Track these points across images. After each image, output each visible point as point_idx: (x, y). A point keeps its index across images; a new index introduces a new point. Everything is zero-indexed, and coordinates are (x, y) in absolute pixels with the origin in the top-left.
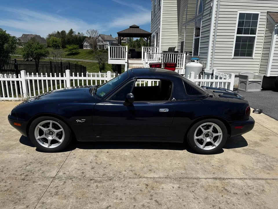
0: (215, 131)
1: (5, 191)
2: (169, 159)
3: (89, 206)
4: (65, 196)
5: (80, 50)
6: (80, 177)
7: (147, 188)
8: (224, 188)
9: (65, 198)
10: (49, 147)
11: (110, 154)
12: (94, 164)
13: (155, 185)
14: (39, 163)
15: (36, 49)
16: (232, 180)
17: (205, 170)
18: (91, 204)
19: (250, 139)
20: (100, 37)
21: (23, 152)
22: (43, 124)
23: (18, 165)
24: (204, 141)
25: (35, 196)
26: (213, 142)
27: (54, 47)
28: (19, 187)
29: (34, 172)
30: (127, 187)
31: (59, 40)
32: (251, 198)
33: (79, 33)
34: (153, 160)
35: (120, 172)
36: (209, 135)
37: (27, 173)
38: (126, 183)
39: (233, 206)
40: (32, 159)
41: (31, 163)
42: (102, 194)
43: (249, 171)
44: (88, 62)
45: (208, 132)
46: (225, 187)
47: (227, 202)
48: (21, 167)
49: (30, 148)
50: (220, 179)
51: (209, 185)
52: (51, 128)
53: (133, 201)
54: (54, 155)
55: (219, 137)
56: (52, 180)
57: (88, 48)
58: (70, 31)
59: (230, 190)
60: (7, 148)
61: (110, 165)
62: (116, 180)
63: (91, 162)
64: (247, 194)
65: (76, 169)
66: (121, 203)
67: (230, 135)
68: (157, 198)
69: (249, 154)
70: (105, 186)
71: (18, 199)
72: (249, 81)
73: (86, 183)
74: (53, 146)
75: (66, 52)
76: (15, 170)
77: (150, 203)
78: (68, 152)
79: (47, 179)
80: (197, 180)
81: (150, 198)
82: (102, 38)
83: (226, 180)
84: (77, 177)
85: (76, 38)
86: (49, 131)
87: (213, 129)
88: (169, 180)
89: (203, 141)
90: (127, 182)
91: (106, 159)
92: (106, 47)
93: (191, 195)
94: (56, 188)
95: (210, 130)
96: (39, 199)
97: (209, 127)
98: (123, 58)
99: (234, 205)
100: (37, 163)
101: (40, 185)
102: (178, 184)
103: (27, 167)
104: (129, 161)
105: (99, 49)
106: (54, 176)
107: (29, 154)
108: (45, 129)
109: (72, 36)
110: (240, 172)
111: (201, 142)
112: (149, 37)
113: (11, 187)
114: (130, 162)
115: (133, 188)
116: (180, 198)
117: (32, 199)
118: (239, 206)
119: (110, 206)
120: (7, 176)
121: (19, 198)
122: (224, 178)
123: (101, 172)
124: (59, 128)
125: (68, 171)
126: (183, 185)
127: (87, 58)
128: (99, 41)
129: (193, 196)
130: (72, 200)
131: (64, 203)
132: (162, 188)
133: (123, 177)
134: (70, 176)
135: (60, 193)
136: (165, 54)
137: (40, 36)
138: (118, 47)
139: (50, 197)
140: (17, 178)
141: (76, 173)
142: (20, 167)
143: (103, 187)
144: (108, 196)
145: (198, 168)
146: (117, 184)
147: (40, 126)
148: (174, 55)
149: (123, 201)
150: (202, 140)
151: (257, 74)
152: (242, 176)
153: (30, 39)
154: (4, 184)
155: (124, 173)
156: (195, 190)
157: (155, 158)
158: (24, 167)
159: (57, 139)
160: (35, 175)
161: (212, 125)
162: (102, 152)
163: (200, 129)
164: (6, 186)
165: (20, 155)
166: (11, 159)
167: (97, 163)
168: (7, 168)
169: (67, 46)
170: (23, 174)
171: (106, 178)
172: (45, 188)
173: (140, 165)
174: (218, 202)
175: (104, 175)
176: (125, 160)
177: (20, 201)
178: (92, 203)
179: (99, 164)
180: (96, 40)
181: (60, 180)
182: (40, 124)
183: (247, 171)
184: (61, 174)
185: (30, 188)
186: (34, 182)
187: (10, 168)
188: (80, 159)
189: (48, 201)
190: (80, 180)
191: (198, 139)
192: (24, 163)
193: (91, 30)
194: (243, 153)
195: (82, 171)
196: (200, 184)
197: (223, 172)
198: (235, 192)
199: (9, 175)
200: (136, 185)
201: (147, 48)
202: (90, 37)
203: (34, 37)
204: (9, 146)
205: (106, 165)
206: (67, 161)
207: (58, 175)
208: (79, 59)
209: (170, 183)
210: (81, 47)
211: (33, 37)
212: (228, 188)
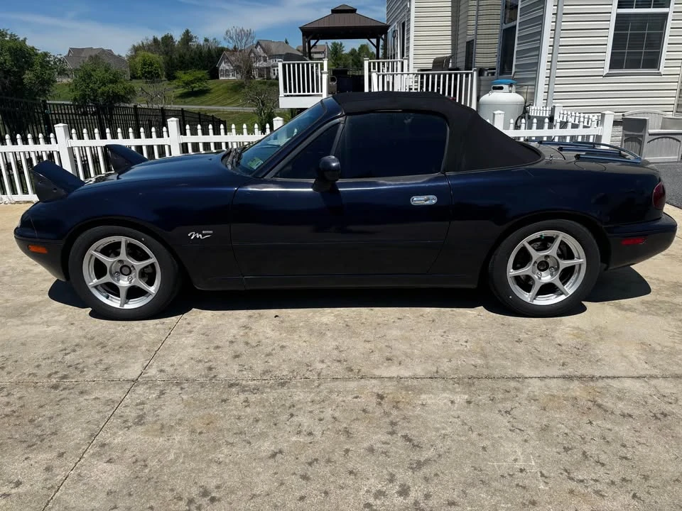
0: (566, 253)
1: (7, 416)
2: (440, 331)
3: (226, 451)
4: (163, 426)
5: (211, 84)
6: (202, 380)
7: (380, 404)
8: (594, 402)
9: (163, 433)
10: (122, 305)
11: (282, 322)
12: (240, 347)
13: (401, 396)
14: (97, 345)
15: (104, 84)
16: (617, 380)
17: (540, 356)
18: (229, 446)
19: (661, 277)
20: (259, 47)
21: (57, 321)
22: (102, 247)
23: (42, 351)
24: (534, 283)
25: (82, 428)
26: (558, 284)
27: (146, 77)
28: (41, 407)
29: (84, 367)
30: (327, 402)
31: (158, 58)
32: (673, 428)
33: (206, 40)
34: (395, 333)
35: (308, 366)
36: (547, 264)
37: (64, 371)
38: (325, 393)
39: (624, 449)
40: (80, 337)
41: (76, 346)
42: (260, 422)
43: (662, 356)
44: (232, 113)
45: (547, 256)
46: (597, 398)
47: (604, 439)
48: (52, 357)
49: (77, 311)
50: (581, 378)
51: (552, 395)
52: (123, 255)
53: (342, 438)
54: (137, 326)
55: (577, 268)
56: (128, 386)
57: (231, 78)
58: (184, 35)
59: (612, 406)
60: (20, 313)
61: (283, 347)
62: (299, 384)
63: (232, 342)
64: (659, 416)
65: (192, 359)
66: (311, 443)
67: (605, 265)
68: (409, 430)
69: (658, 315)
70: (267, 400)
71: (37, 435)
72: (650, 135)
73: (218, 394)
74: (134, 304)
75: (176, 88)
76: (37, 364)
77: (389, 444)
78: (173, 318)
79: (118, 384)
80: (518, 381)
81: (391, 430)
82: (264, 52)
83: (600, 380)
84: (194, 380)
85: (201, 53)
86: (120, 265)
87: (559, 247)
88: (439, 384)
89: (531, 283)
90: (326, 388)
91: (270, 333)
92: (276, 72)
93: (504, 421)
94: (138, 407)
95: (553, 251)
96: (93, 436)
97: (549, 244)
98: (318, 91)
99: (624, 446)
100: (93, 347)
101: (98, 401)
102: (465, 393)
103: (68, 356)
104: (332, 337)
105: (258, 79)
106: (135, 377)
107: (72, 324)
108: (108, 261)
109: (188, 48)
110: (636, 360)
111: (526, 284)
112: (383, 36)
113: (21, 407)
114: (335, 340)
115: (343, 403)
116: (470, 429)
117: (73, 435)
118: (640, 448)
119: (281, 452)
120: (12, 380)
121: (39, 433)
122: (593, 377)
123: (259, 366)
124: (147, 257)
125: (172, 365)
126: (479, 395)
127: (229, 101)
128: (258, 58)
129: (507, 424)
130: (180, 437)
131: (158, 445)
132: (423, 404)
133: (316, 377)
134: (176, 377)
135: (149, 418)
136: (425, 76)
137: (111, 50)
138: (303, 64)
139: (121, 429)
140: (39, 384)
141: (192, 368)
142: (49, 356)
143: (261, 403)
144: (274, 427)
145: (520, 351)
146: (299, 395)
147: (95, 251)
148: (447, 76)
149: (316, 440)
150: (528, 278)
151: (670, 115)
152: (643, 369)
153: (87, 59)
154: (6, 399)
155: (319, 366)
156: (512, 409)
157: (401, 329)
158: (59, 357)
159: (143, 285)
160: (85, 375)
161: (557, 236)
162: (261, 316)
163: (524, 249)
164: (8, 403)
165: (50, 328)
166: (27, 338)
167: (247, 343)
168: (15, 359)
169: (180, 74)
170: (56, 373)
171: (272, 381)
172: (109, 408)
173: (361, 347)
174: (578, 437)
175: (265, 372)
176: (322, 335)
177: (41, 441)
178: (232, 444)
179: (253, 347)
180: (249, 55)
181: (150, 388)
182: (95, 246)
183: (657, 356)
184: (152, 372)
185: (70, 409)
186: (82, 393)
187: (22, 358)
188: (203, 334)
189: (116, 441)
190: (202, 387)
191: (519, 276)
192: (60, 346)
193: (236, 31)
194: (642, 313)
195: (207, 365)
196: (527, 392)
197: (590, 361)
198: (626, 412)
199: (18, 377)
200: (350, 398)
201: (379, 63)
202: (235, 48)
203: (96, 56)
204: (24, 306)
205: (271, 348)
206: (169, 341)
207: (145, 375)
208: (210, 105)
209: (444, 390)
210: (214, 74)
211: (93, 54)
212: (607, 402)
